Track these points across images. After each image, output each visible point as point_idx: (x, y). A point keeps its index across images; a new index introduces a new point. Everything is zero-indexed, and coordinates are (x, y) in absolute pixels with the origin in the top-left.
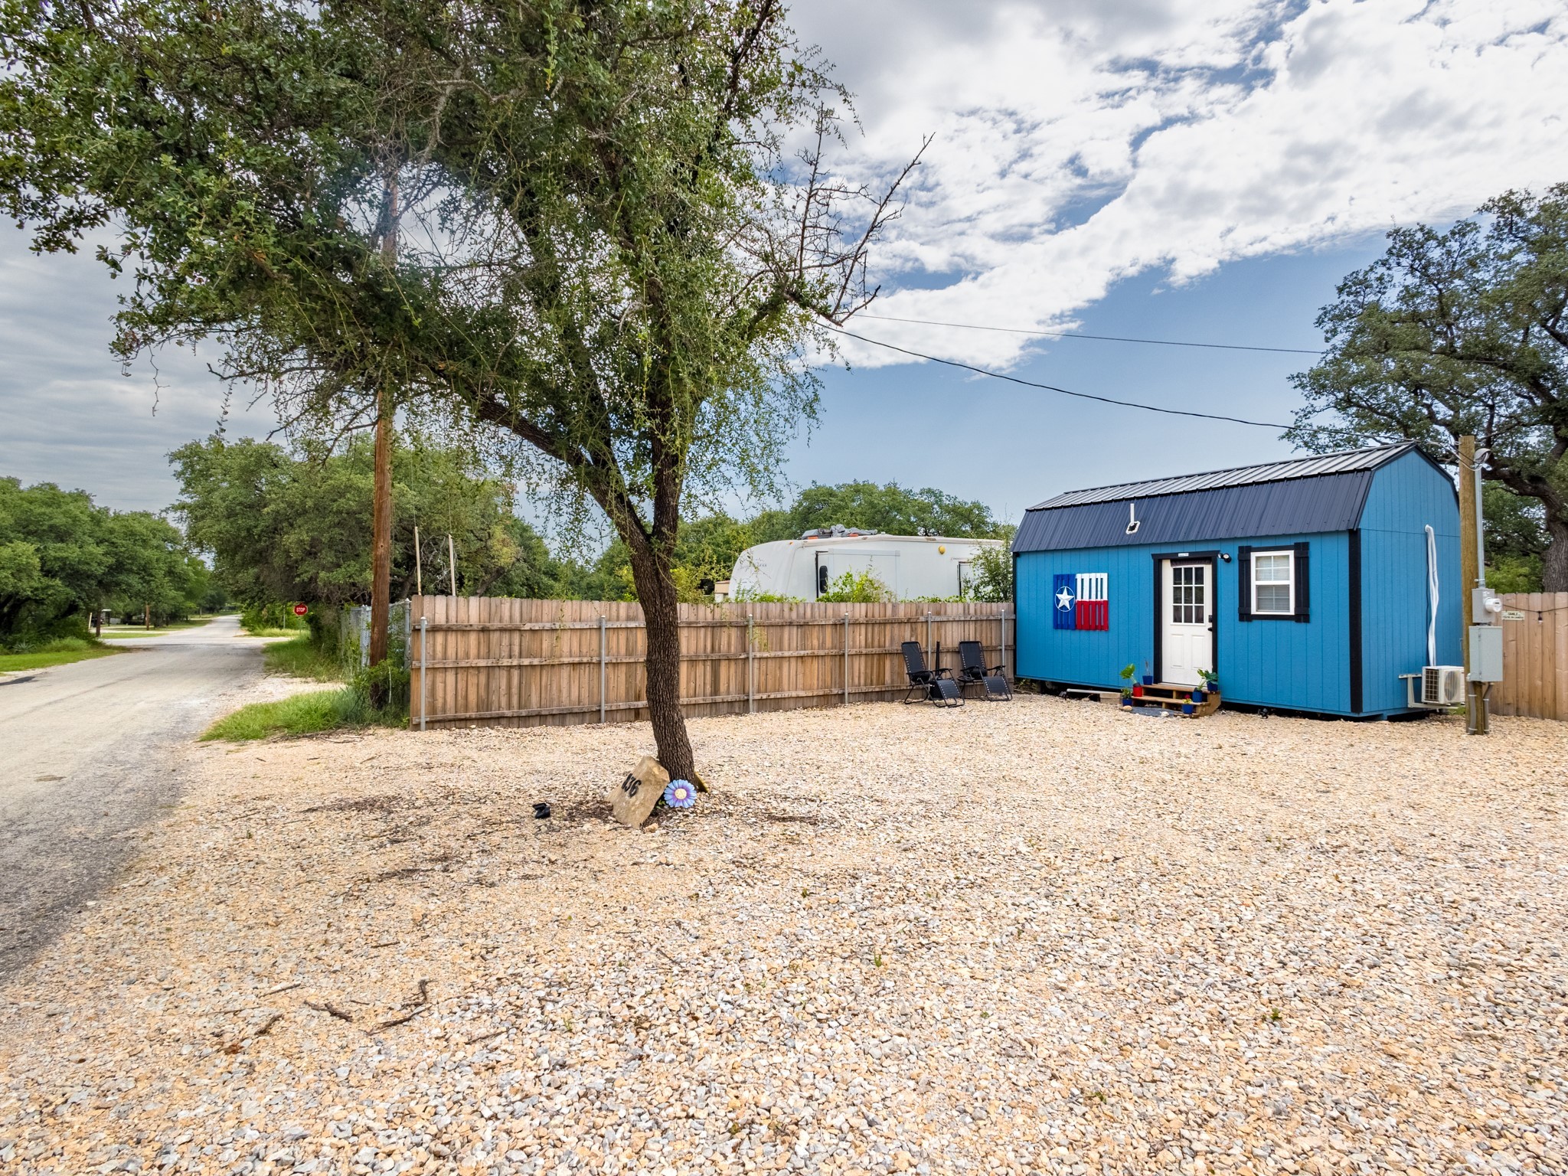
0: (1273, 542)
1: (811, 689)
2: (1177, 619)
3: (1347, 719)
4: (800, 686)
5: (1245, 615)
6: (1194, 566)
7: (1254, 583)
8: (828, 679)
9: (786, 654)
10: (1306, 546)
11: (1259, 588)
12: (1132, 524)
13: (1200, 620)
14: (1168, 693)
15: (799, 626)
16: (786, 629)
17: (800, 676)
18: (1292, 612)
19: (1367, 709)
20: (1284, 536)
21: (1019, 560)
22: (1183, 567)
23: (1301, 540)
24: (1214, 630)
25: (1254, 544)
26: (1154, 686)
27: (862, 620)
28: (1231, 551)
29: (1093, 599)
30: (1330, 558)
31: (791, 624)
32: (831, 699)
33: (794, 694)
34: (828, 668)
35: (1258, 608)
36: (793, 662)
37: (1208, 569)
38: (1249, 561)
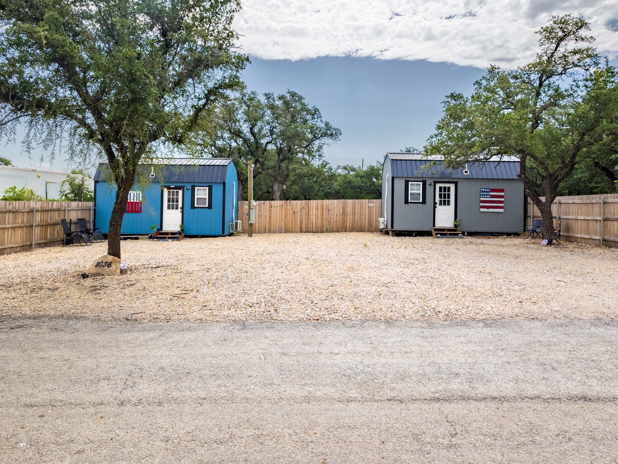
0: (202, 184)
1: (17, 243)
2: (169, 208)
3: (221, 236)
4: (12, 242)
5: (193, 207)
6: (175, 190)
7: (196, 197)
8: (25, 238)
9: (8, 226)
10: (212, 186)
11: (197, 198)
12: (152, 174)
13: (177, 208)
14: (167, 234)
15: (14, 212)
16: (7, 214)
17: (13, 237)
18: (207, 206)
19: (226, 232)
20: (206, 183)
21: (97, 184)
22: (171, 190)
23: (210, 184)
24: (182, 212)
25: (197, 185)
26: (161, 232)
27: (40, 209)
28: (189, 186)
29: (135, 201)
30: (217, 190)
31: (10, 212)
32: (27, 247)
33: (10, 246)
34: (25, 233)
35: (197, 205)
36: (10, 230)
37: (180, 192)
38: (194, 190)
